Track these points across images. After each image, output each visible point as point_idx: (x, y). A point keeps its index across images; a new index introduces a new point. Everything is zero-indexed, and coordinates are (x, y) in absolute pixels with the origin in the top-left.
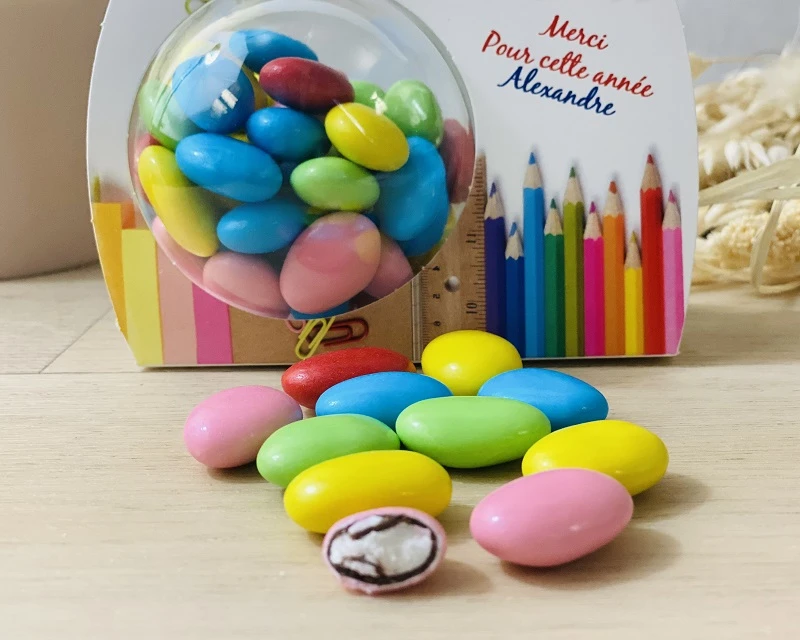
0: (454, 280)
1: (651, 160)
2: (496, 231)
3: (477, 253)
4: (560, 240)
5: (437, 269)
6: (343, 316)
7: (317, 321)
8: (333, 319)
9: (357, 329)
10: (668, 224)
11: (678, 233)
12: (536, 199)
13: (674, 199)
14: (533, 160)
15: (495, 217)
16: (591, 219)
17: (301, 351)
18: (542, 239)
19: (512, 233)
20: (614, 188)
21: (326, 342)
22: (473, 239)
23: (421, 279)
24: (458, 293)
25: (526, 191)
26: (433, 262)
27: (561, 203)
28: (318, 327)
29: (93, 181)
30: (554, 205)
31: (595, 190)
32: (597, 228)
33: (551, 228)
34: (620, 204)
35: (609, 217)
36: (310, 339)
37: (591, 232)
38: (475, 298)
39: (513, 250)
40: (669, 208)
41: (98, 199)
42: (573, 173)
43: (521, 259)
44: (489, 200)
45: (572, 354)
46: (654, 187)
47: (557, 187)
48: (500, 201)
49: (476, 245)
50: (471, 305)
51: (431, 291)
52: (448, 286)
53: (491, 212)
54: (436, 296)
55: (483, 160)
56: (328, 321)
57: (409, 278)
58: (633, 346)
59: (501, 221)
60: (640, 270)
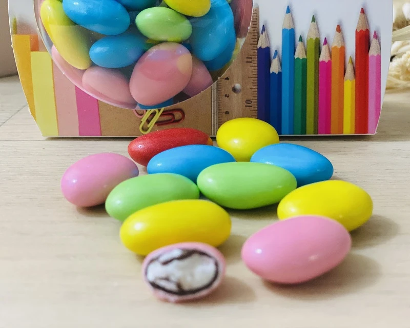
0: (238, 86)
1: (363, 11)
2: (265, 56)
3: (252, 69)
4: (304, 62)
5: (227, 79)
6: (168, 107)
7: (153, 110)
8: (163, 109)
9: (178, 115)
10: (373, 52)
11: (378, 59)
12: (290, 36)
13: (376, 36)
14: (289, 10)
15: (264, 47)
16: (324, 49)
17: (143, 129)
18: (293, 61)
19: (275, 57)
20: (339, 29)
21: (158, 123)
22: (250, 60)
23: (218, 85)
24: (240, 94)
25: (284, 30)
26: (224, 75)
27: (305, 38)
28: (154, 114)
29: (12, 21)
30: (301, 39)
31: (327, 30)
32: (328, 54)
33: (299, 54)
34: (343, 39)
35: (336, 47)
36: (148, 121)
37: (324, 57)
38: (251, 97)
39: (275, 68)
40: (374, 42)
41: (16, 33)
42: (314, 19)
43: (280, 73)
44: (261, 36)
45: (310, 132)
46: (364, 29)
47: (303, 28)
48: (268, 37)
49: (252, 64)
50: (248, 101)
51: (223, 92)
52: (234, 90)
53: (262, 44)
54: (227, 96)
55: (257, 11)
56: (159, 110)
57: (210, 84)
58: (348, 128)
59: (268, 49)
60: (354, 80)
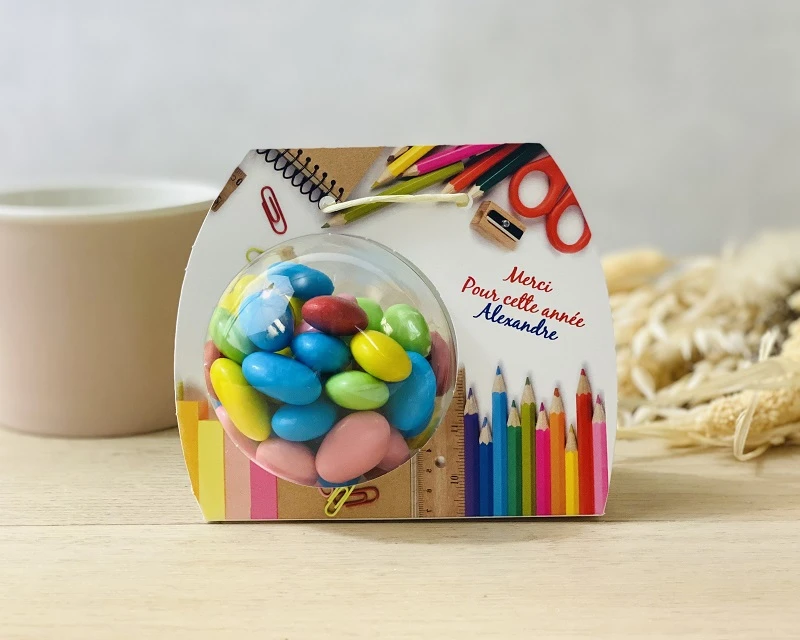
0: (442, 459)
1: (583, 373)
2: (472, 423)
3: (458, 439)
4: (519, 430)
5: (429, 451)
6: (361, 485)
7: (342, 488)
8: (353, 487)
9: (371, 494)
10: (596, 420)
11: (603, 427)
12: (501, 401)
13: (600, 401)
14: (499, 372)
15: (471, 413)
16: (541, 416)
17: (329, 511)
18: (506, 429)
19: (484, 425)
20: (557, 393)
21: (347, 504)
22: (455, 429)
23: (418, 458)
24: (444, 468)
25: (494, 394)
26: (427, 446)
27: (519, 403)
28: (343, 493)
29: (179, 385)
30: (514, 405)
31: (544, 394)
32: (545, 421)
33: (512, 421)
34: (562, 405)
35: (554, 414)
36: (336, 501)
37: (541, 425)
38: (457, 472)
39: (484, 438)
40: (597, 407)
41: (182, 398)
42: (528, 382)
43: (490, 444)
44: (468, 400)
45: (527, 513)
46: (586, 393)
47: (516, 391)
48: (476, 402)
49: (458, 433)
50: (454, 477)
51: (425, 466)
52: (438, 464)
53: (469, 410)
54: (429, 471)
55: (463, 372)
56: (349, 489)
57: (409, 457)
58: (572, 509)
59: (476, 416)
60: (577, 452)
